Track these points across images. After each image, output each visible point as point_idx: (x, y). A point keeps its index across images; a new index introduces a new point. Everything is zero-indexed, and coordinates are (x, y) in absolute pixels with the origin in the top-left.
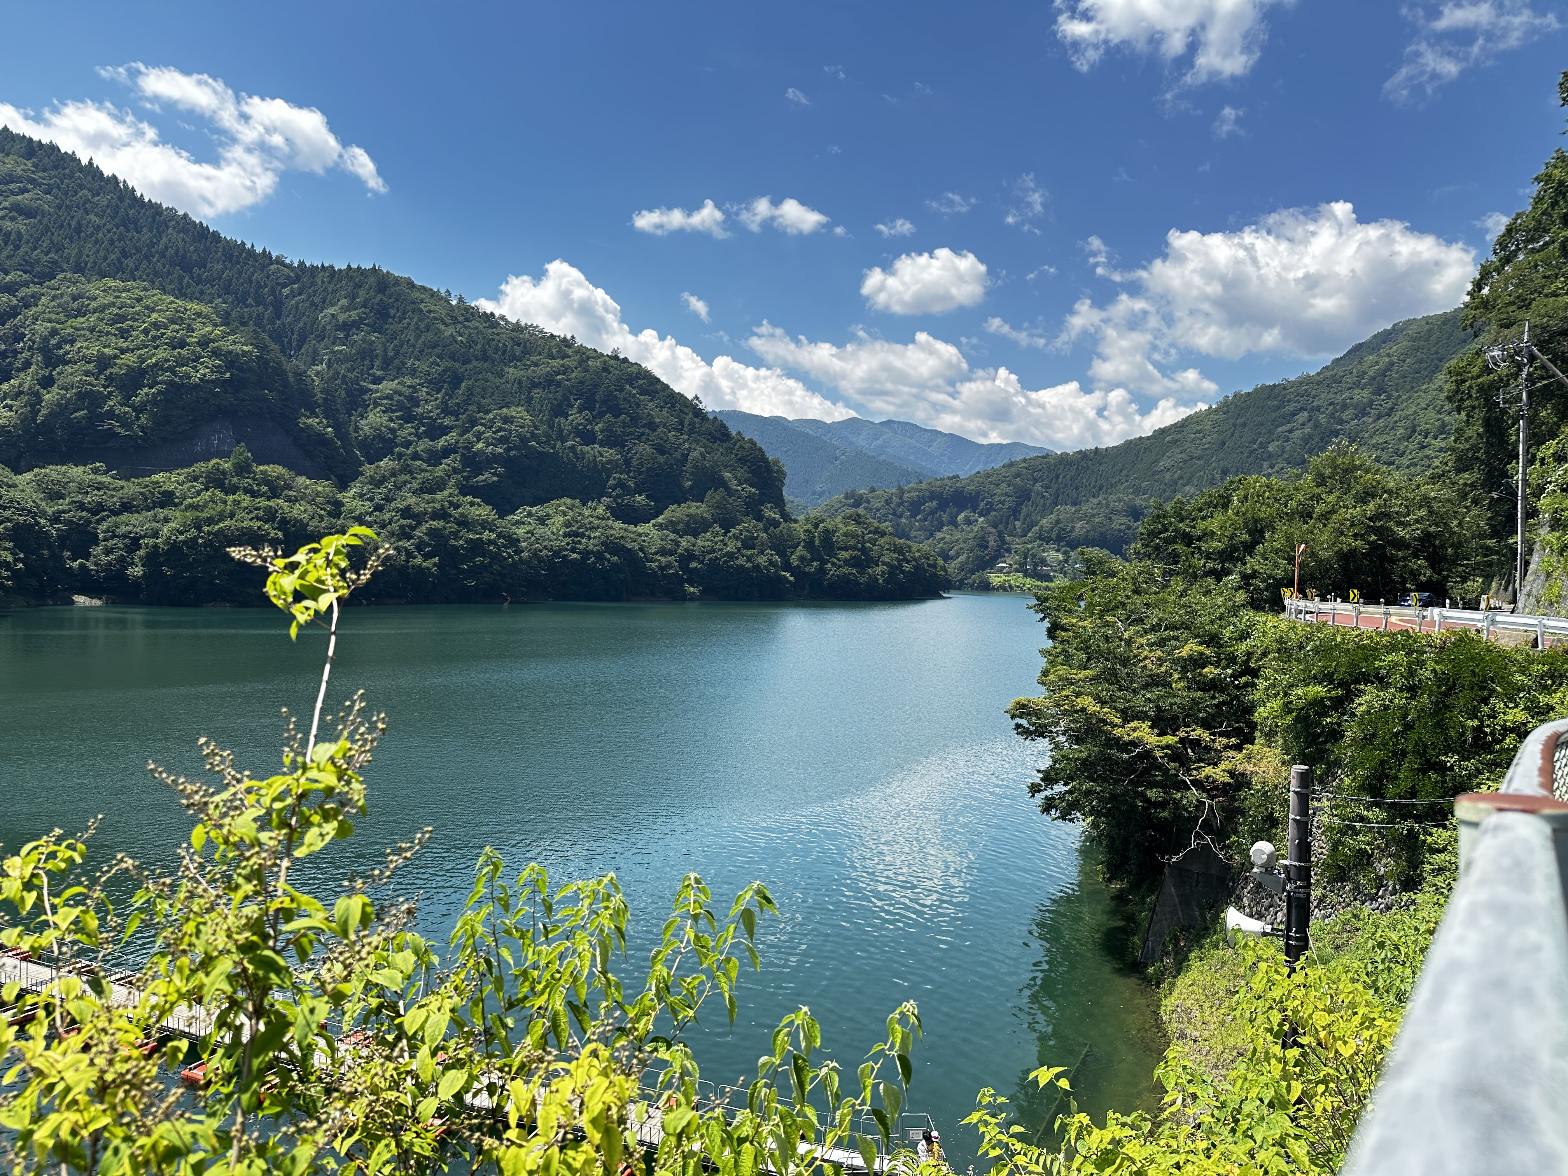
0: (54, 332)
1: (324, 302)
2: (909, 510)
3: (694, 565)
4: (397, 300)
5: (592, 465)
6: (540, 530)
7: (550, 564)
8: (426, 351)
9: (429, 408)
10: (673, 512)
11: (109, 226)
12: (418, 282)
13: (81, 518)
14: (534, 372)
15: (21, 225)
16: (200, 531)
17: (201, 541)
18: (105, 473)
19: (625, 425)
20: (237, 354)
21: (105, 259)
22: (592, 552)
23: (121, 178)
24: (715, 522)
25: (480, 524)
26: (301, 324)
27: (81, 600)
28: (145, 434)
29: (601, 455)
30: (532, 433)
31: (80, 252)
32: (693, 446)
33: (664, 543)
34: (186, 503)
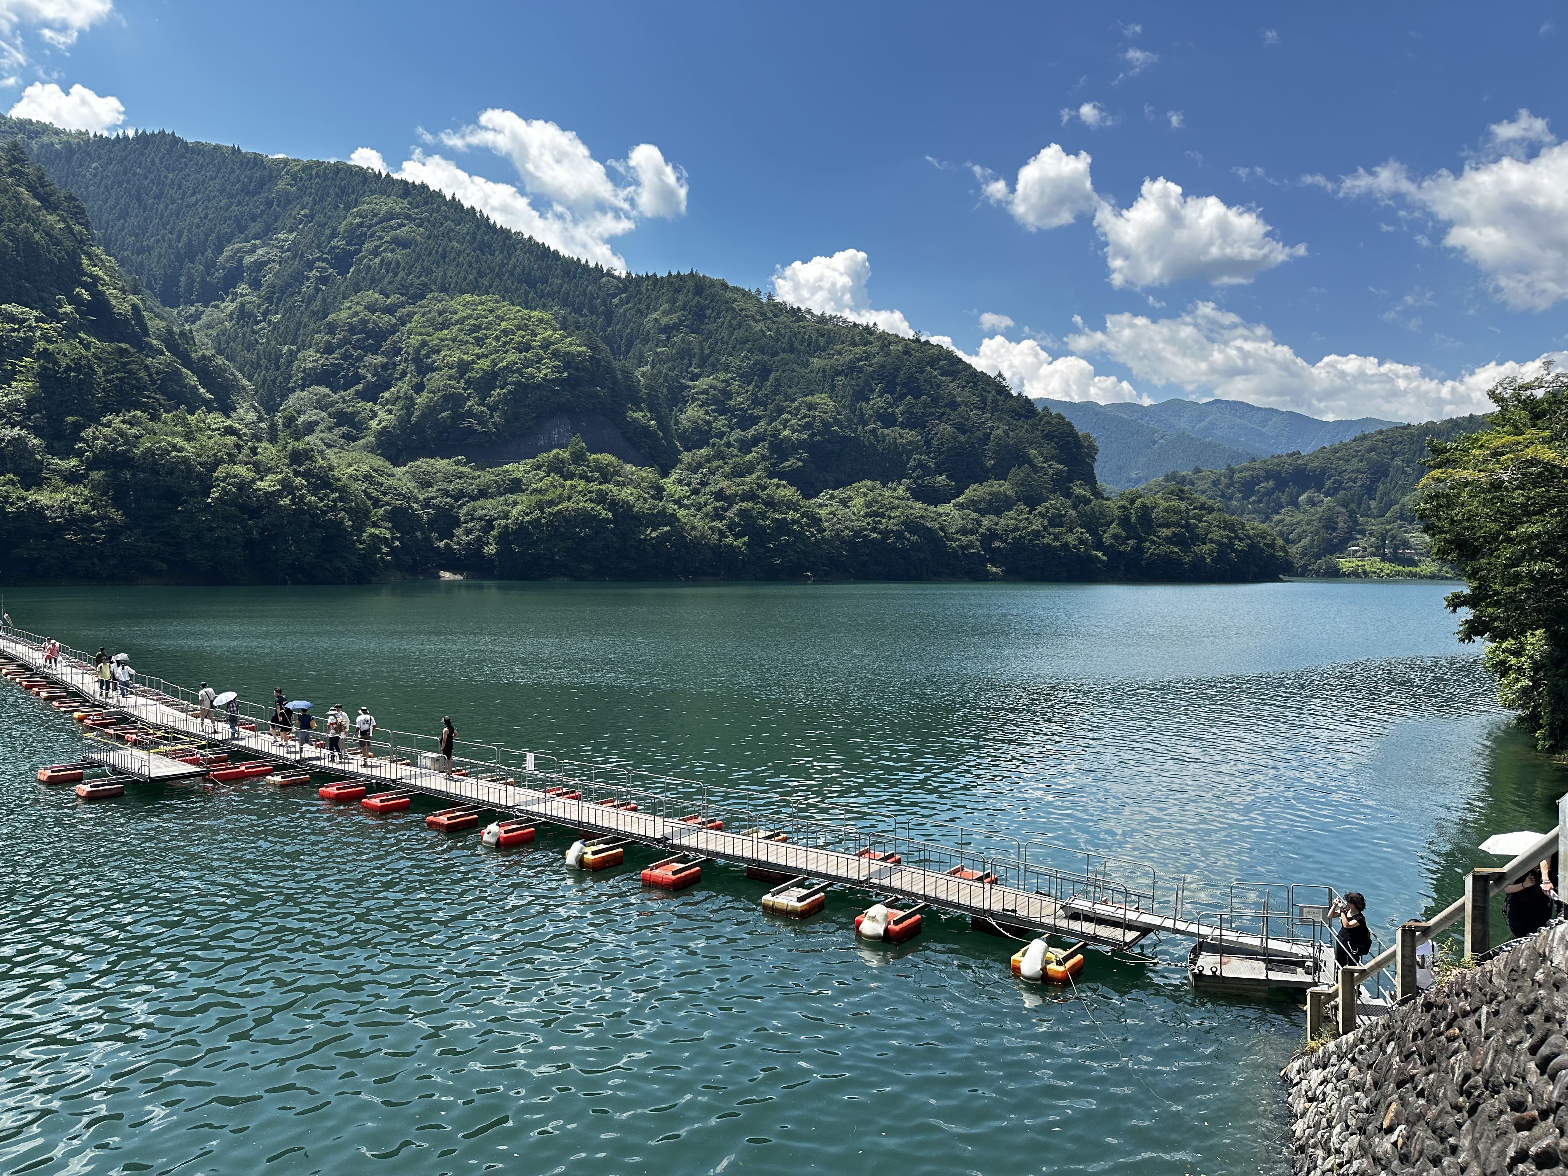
0: (424, 344)
1: (648, 308)
2: (1240, 492)
3: (996, 544)
4: (712, 301)
5: (892, 447)
6: (842, 511)
7: (850, 544)
8: (738, 346)
9: (740, 400)
10: (974, 491)
11: (468, 251)
12: (731, 284)
13: (446, 503)
14: (837, 360)
15: (400, 254)
16: (543, 512)
17: (543, 521)
18: (466, 464)
19: (926, 405)
20: (573, 355)
21: (465, 279)
22: (892, 531)
23: (478, 209)
24: (1020, 500)
25: (785, 505)
26: (629, 330)
27: (446, 575)
28: (498, 430)
29: (902, 437)
30: (835, 418)
31: (445, 275)
32: (996, 425)
33: (964, 522)
34: (531, 488)
